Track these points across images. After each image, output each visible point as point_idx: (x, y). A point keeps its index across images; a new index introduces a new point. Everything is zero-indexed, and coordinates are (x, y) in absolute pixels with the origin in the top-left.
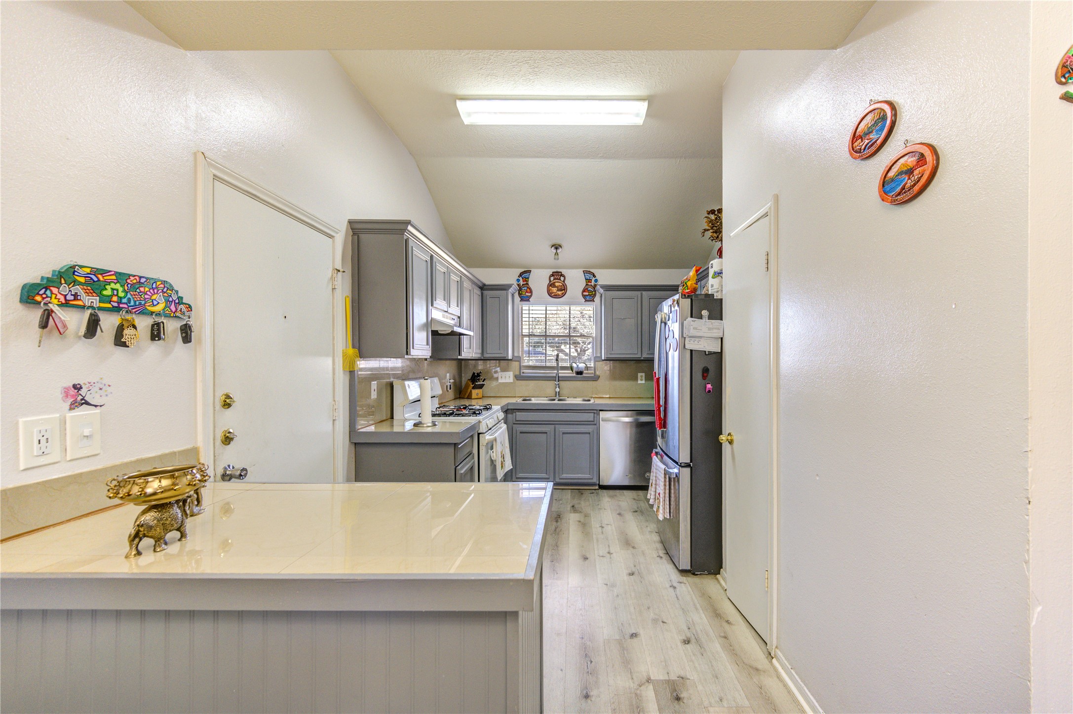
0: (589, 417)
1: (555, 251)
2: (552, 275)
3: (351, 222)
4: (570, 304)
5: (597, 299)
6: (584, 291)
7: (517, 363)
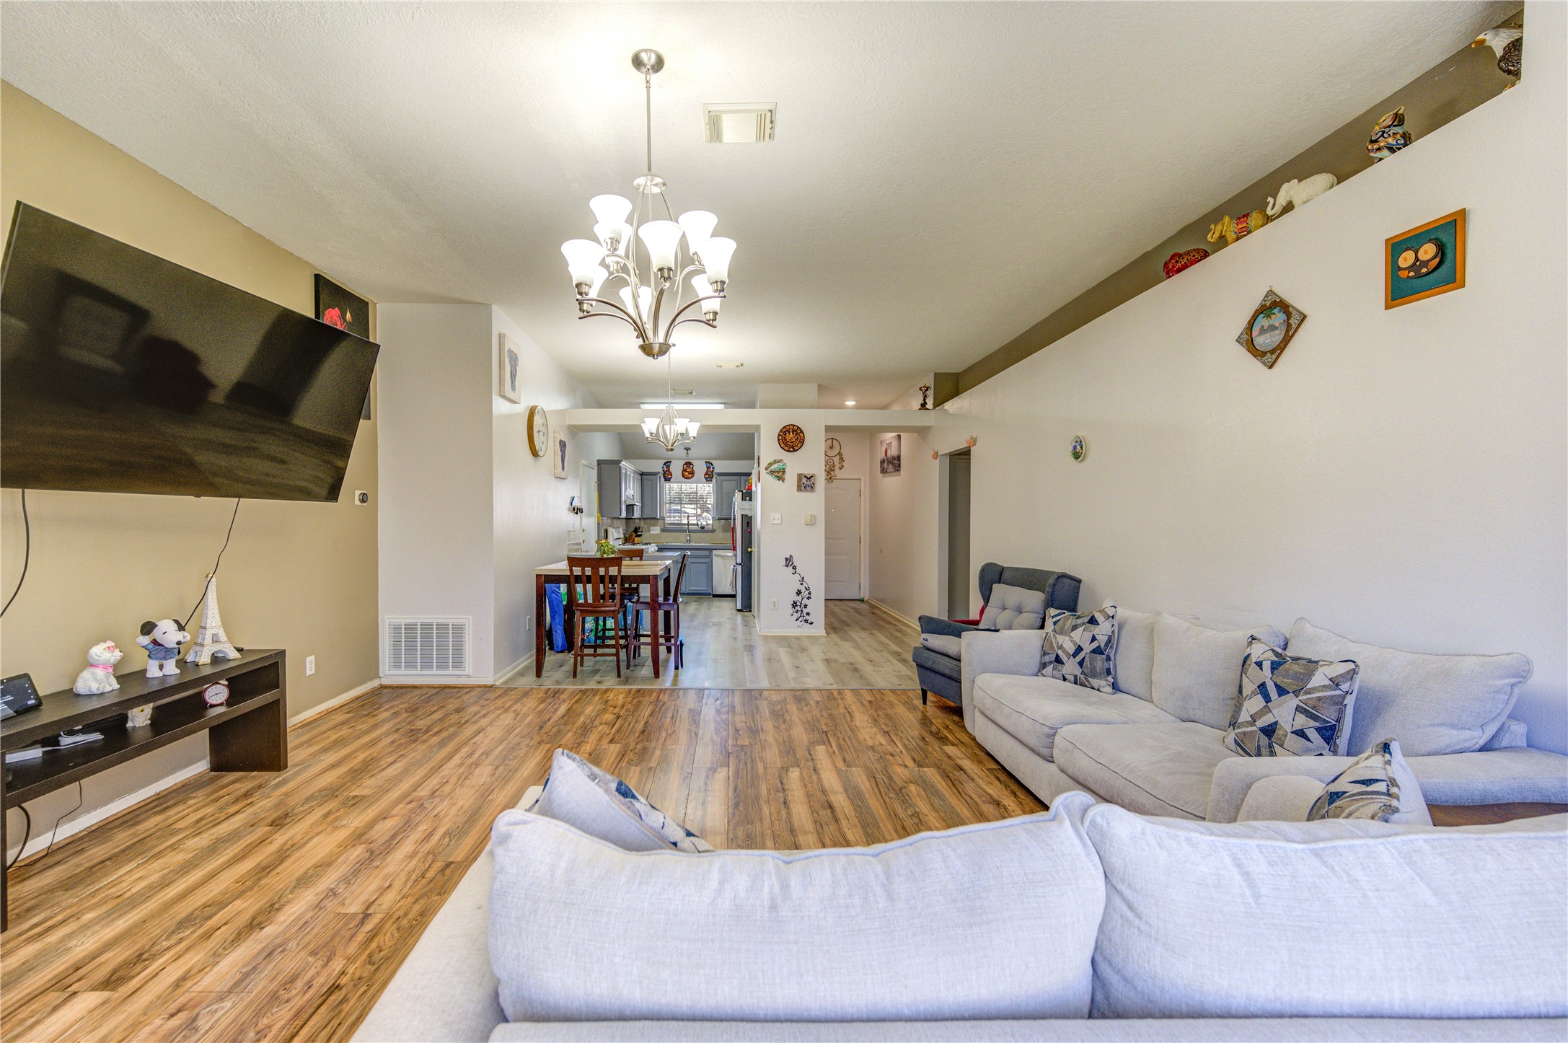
0: (706, 553)
2: (685, 464)
3: (598, 461)
4: (697, 482)
5: (714, 480)
6: (705, 475)
7: (662, 521)
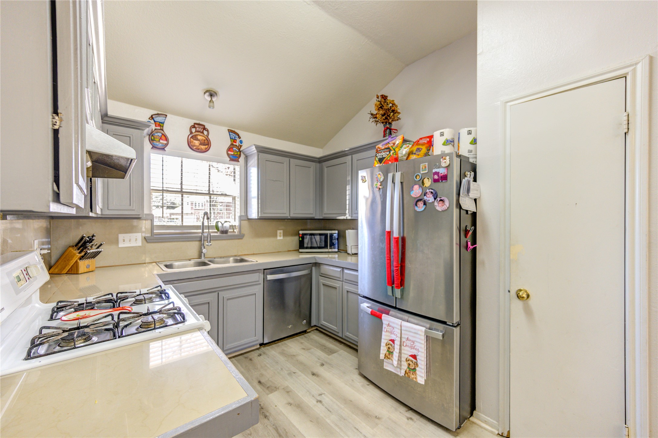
1: (209, 99)
2: (193, 126)
5: (242, 160)
6: (230, 149)
7: (148, 223)
